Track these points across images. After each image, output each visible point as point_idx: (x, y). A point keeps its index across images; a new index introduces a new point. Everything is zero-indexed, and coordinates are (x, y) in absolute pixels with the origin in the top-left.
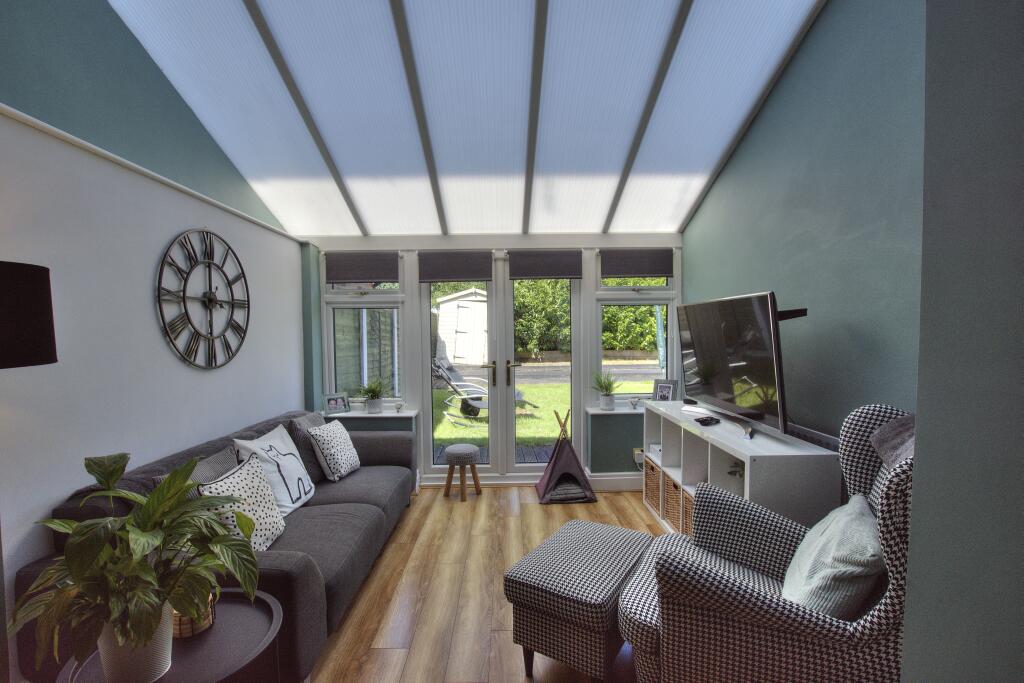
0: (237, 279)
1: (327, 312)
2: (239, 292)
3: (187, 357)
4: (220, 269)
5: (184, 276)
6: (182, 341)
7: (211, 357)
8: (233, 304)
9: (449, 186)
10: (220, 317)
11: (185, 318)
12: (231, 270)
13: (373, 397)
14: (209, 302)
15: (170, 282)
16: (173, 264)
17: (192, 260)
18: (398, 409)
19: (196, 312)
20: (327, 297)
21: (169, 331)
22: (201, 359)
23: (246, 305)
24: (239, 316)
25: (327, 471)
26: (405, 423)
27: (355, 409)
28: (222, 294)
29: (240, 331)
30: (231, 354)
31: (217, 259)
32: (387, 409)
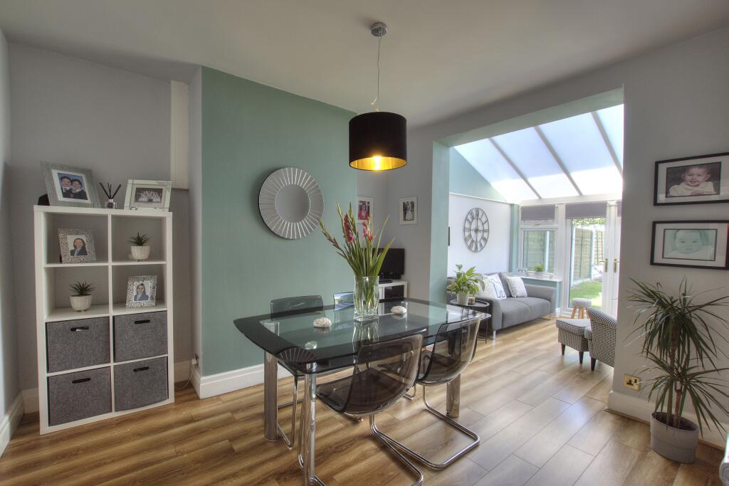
0: (485, 222)
1: (521, 233)
2: (486, 227)
3: (470, 248)
4: (480, 219)
5: (471, 223)
6: (469, 243)
7: (476, 248)
8: (484, 231)
9: (573, 175)
10: (480, 235)
11: (470, 236)
12: (484, 219)
13: (538, 271)
14: (477, 231)
15: (467, 225)
16: (468, 220)
17: (473, 218)
18: (551, 277)
19: (473, 233)
20: (521, 226)
21: (466, 240)
22: (473, 249)
23: (488, 231)
24: (485, 235)
25: (512, 293)
26: (554, 284)
27: (530, 276)
28: (480, 228)
29: (485, 240)
30: (482, 248)
31: (480, 215)
32: (546, 276)
